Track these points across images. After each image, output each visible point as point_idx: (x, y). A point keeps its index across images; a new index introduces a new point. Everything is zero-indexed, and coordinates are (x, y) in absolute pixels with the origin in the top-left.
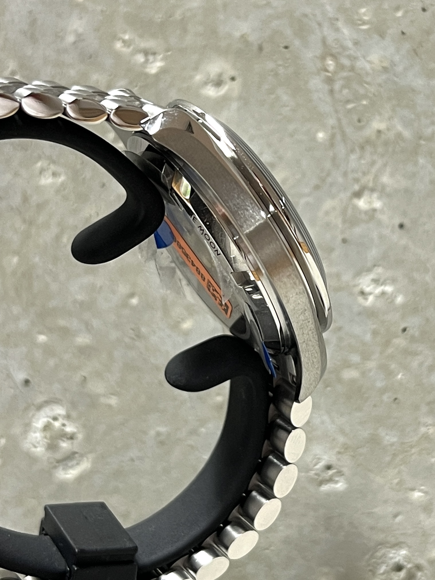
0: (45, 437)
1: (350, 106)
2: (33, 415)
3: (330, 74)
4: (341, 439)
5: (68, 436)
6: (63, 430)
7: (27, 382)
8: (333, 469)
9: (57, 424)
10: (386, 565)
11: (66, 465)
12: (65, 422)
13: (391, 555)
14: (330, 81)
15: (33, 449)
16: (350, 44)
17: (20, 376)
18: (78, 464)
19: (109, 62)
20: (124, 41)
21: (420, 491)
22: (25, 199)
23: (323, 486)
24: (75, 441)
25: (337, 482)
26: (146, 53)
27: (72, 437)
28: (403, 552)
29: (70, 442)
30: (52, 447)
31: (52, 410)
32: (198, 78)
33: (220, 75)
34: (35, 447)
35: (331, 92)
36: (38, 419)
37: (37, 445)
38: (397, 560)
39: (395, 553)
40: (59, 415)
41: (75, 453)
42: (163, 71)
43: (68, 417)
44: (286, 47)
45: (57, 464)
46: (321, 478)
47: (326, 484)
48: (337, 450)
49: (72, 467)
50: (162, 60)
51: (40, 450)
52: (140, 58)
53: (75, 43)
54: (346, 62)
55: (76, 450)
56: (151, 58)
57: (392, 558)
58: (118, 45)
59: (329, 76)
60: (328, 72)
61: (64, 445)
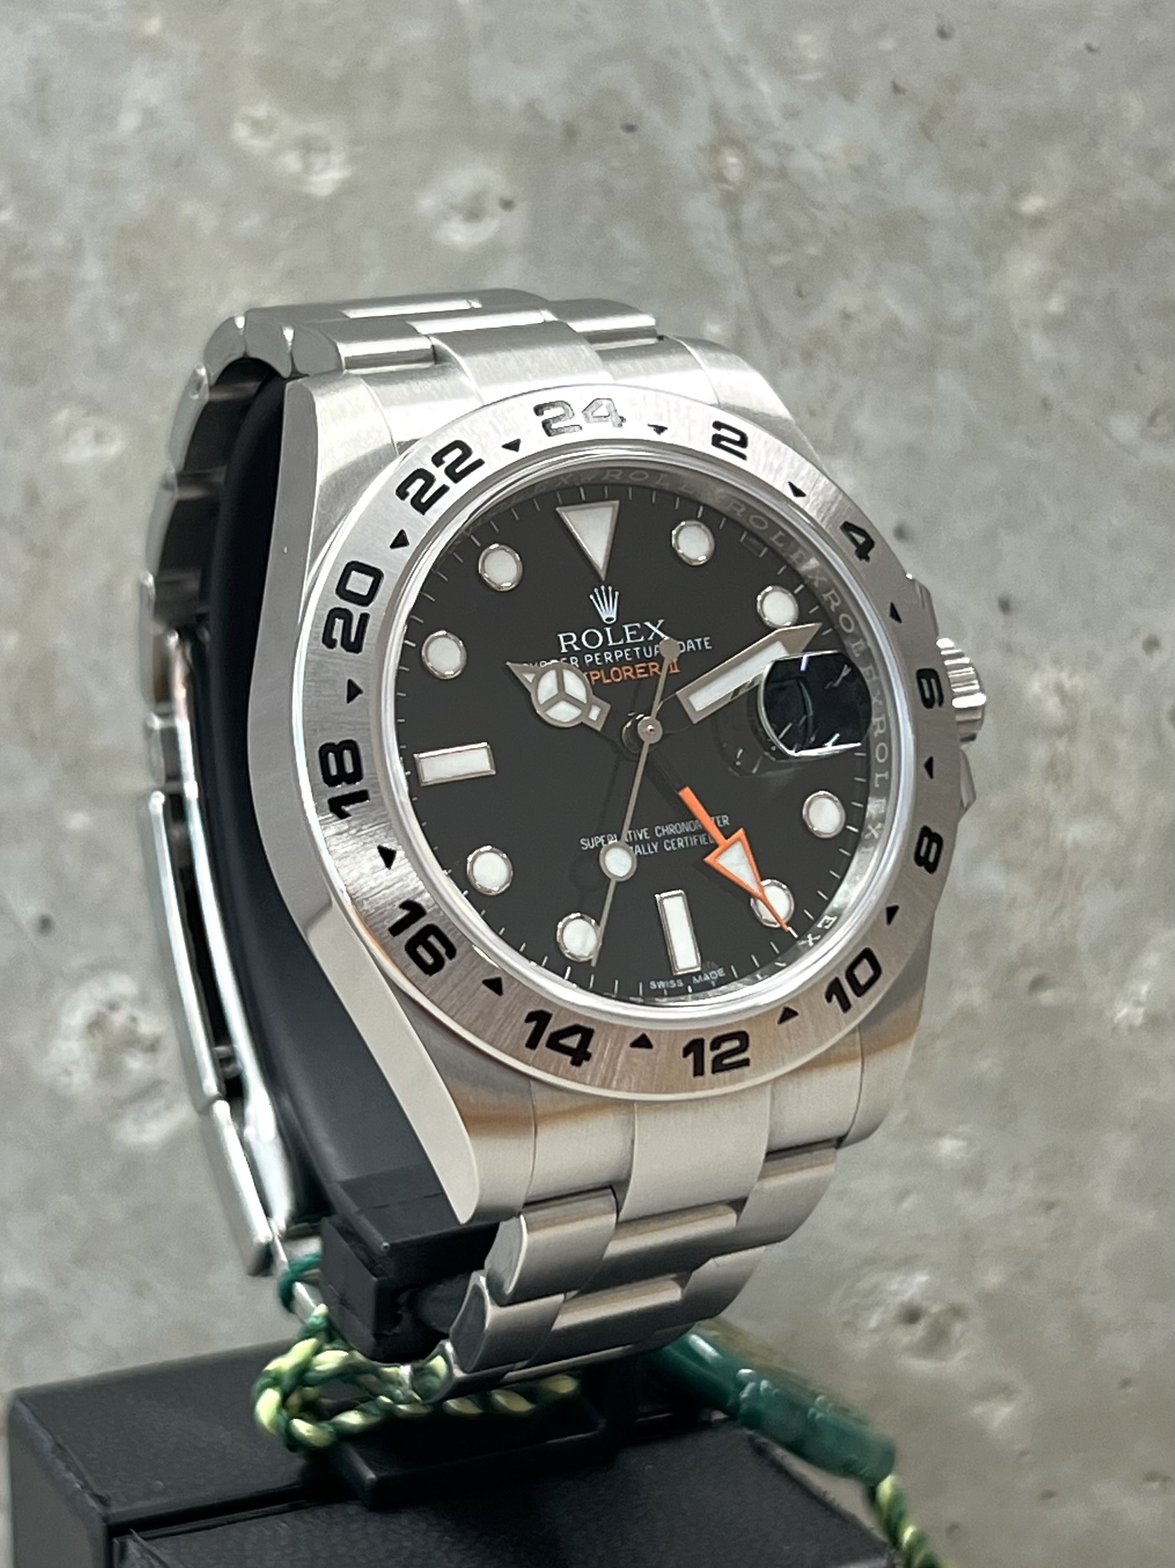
0: (92, 1050)
1: (778, 260)
2: (65, 998)
3: (731, 188)
5: (145, 1044)
6: (133, 1032)
7: (45, 924)
9: (118, 1019)
10: (881, 1309)
11: (142, 1111)
12: (137, 1012)
13: (894, 1287)
14: (731, 201)
15: (64, 1079)
16: (774, 116)
17: (28, 910)
19: (219, 172)
20: (254, 123)
21: (957, 1136)
22: (33, 498)
24: (160, 1056)
26: (308, 147)
27: (152, 1047)
28: (921, 1279)
29: (150, 1056)
30: (108, 1069)
31: (107, 985)
32: (428, 203)
33: (477, 197)
34: (68, 1073)
35: (736, 227)
36: (73, 1009)
37: (73, 1068)
38: (906, 1297)
39: (902, 1282)
40: (124, 998)
41: (158, 1083)
42: (347, 189)
43: (143, 1000)
44: (630, 128)
45: (120, 1111)
49: (157, 1114)
50: (343, 164)
51: (79, 1081)
52: (291, 162)
53: (139, 130)
54: (768, 158)
55: (161, 1075)
56: (317, 160)
57: (895, 1293)
58: (241, 132)
59: (729, 193)
60: (726, 181)
61: (136, 1064)
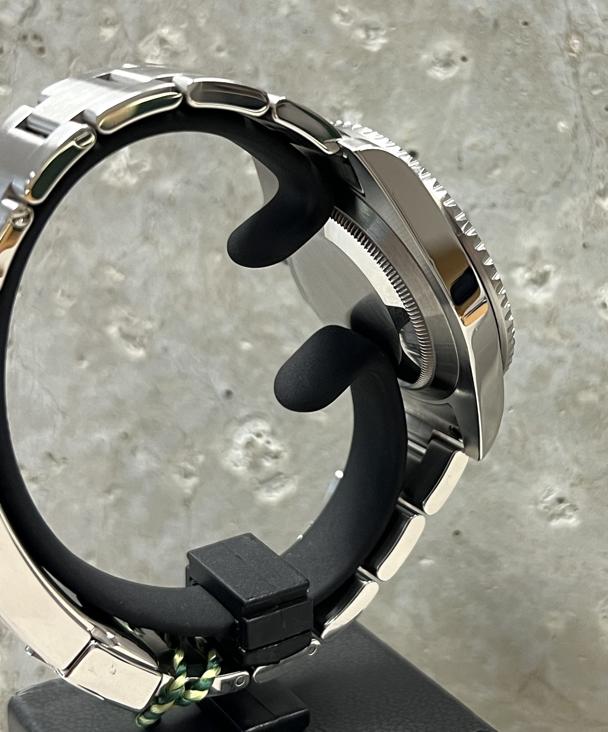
0: (247, 455)
1: (596, 92)
2: (235, 431)
3: (574, 55)
4: (576, 469)
5: (273, 455)
6: (267, 449)
7: (229, 393)
8: (567, 503)
9: (260, 441)
11: (270, 487)
12: (270, 439)
14: (574, 63)
15: (235, 468)
16: (599, 21)
17: (222, 387)
18: (283, 486)
19: (325, 37)
20: (343, 14)
22: (231, 190)
23: (554, 520)
24: (280, 461)
25: (570, 517)
26: (367, 28)
27: (276, 456)
29: (275, 461)
30: (254, 466)
31: (255, 425)
32: (425, 57)
33: (449, 54)
34: (236, 465)
35: (576, 75)
36: (240, 435)
37: (239, 464)
40: (264, 432)
41: (279, 474)
42: (386, 48)
43: (273, 433)
44: (526, 24)
45: (260, 485)
46: (551, 512)
47: (558, 519)
48: (572, 481)
49: (276, 489)
50: (385, 36)
51: (241, 469)
52: (361, 34)
53: (288, 16)
54: (594, 41)
55: (280, 470)
56: (372, 34)
58: (336, 19)
59: (574, 57)
60: (573, 52)
61: (268, 464)
